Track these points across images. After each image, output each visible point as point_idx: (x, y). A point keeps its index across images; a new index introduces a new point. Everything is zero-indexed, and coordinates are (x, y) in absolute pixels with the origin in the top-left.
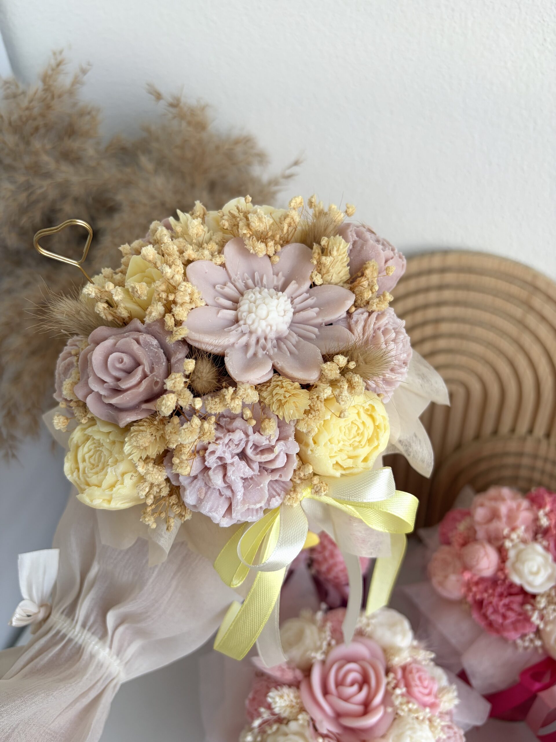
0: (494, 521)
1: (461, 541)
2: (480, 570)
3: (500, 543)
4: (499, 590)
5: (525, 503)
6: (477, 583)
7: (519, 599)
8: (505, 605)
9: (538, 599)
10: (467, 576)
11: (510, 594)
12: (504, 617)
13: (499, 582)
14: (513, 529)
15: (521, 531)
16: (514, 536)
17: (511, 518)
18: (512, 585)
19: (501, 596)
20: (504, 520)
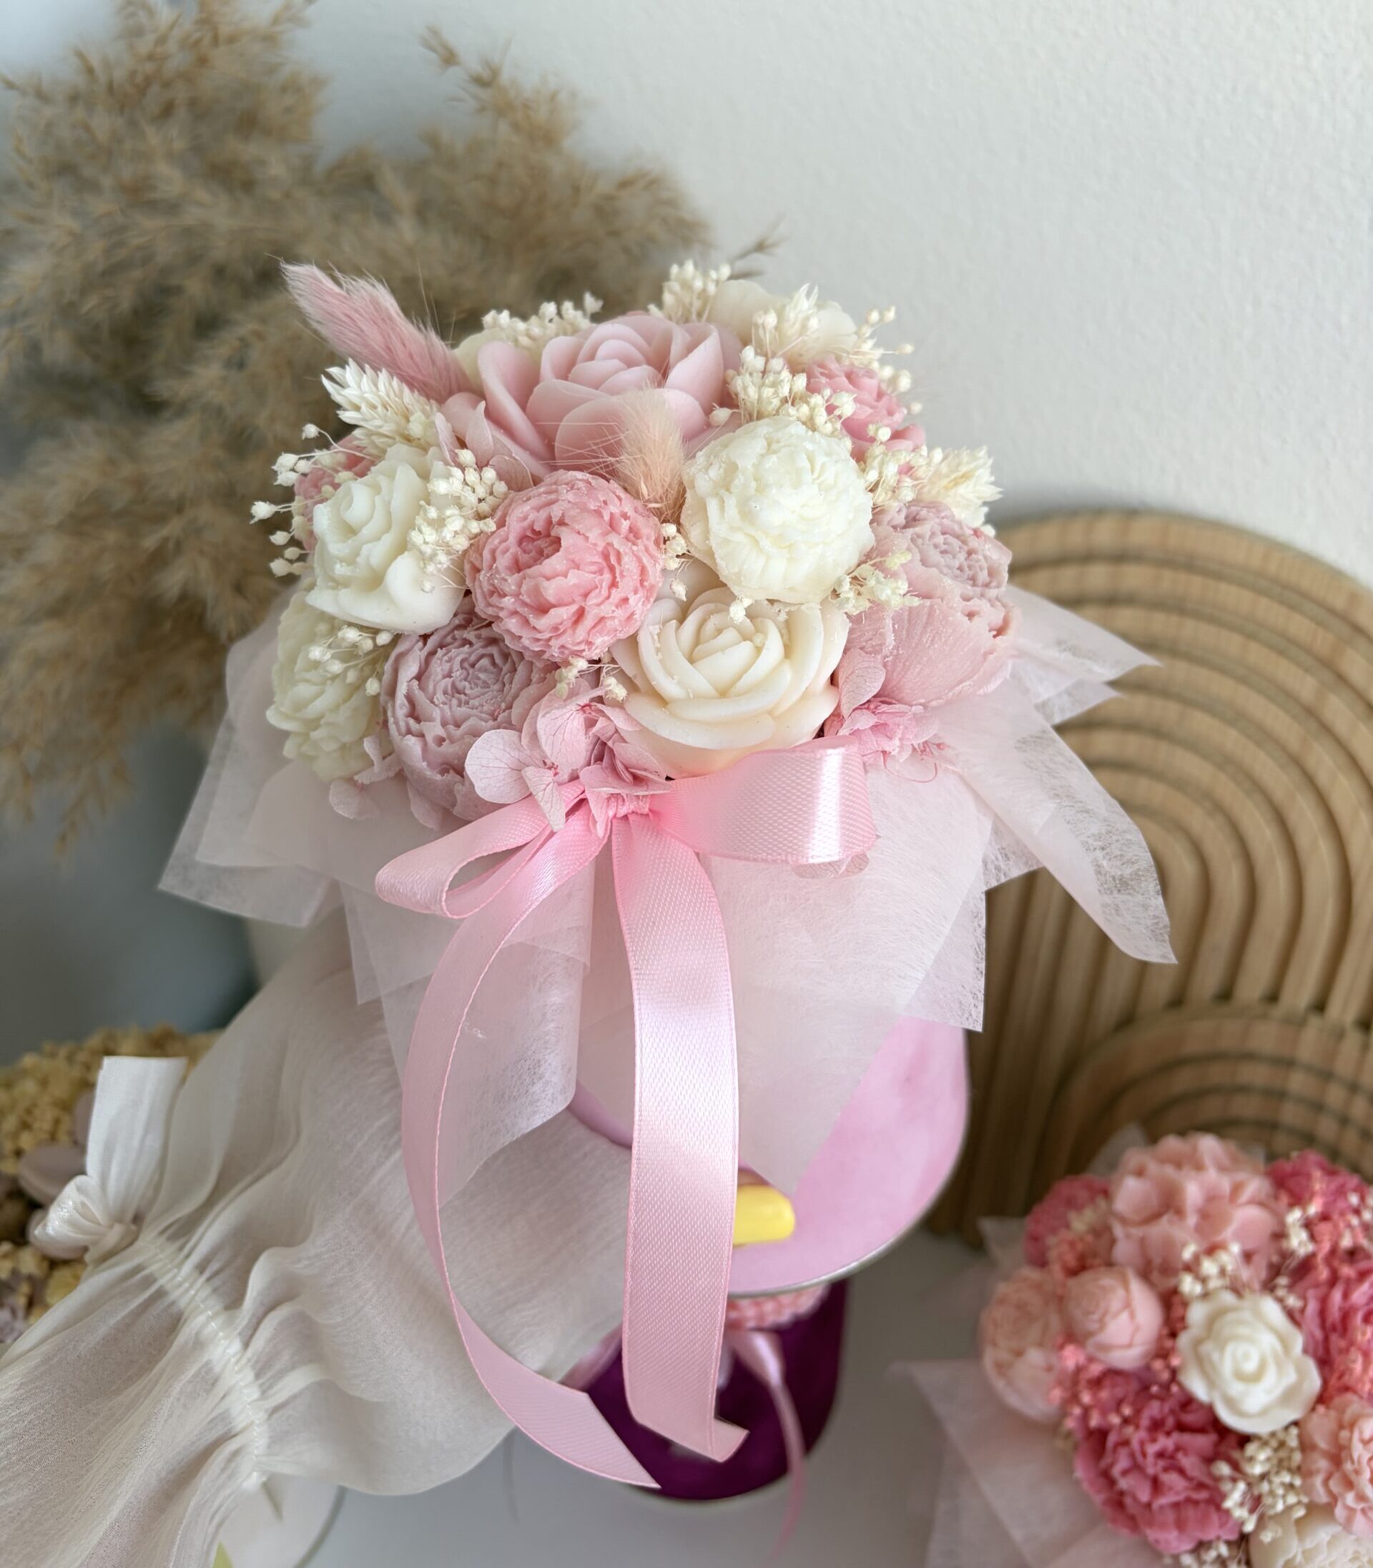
0: (1165, 1220)
1: (1071, 1261)
2: (1106, 1348)
3: (1171, 1283)
4: (1154, 1409)
5: (1256, 1185)
6: (1097, 1383)
7: (1203, 1442)
8: (1161, 1455)
9: (1251, 1449)
10: (1071, 1357)
11: (1182, 1427)
12: (1156, 1485)
13: (1155, 1389)
14: (1211, 1250)
15: (1231, 1256)
16: (1209, 1267)
17: (1210, 1218)
18: (1188, 1402)
19: (1156, 1426)
20: (1192, 1220)
